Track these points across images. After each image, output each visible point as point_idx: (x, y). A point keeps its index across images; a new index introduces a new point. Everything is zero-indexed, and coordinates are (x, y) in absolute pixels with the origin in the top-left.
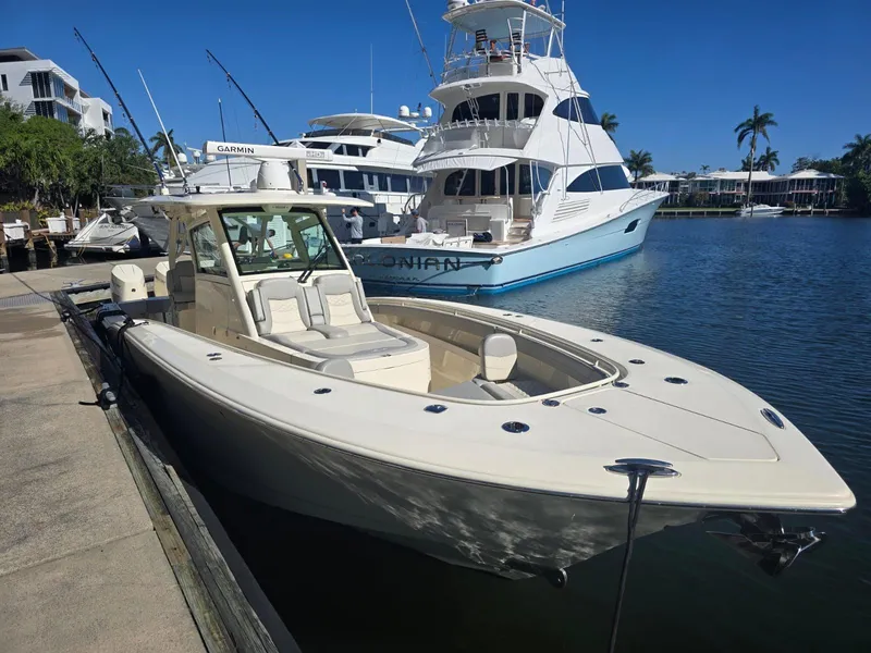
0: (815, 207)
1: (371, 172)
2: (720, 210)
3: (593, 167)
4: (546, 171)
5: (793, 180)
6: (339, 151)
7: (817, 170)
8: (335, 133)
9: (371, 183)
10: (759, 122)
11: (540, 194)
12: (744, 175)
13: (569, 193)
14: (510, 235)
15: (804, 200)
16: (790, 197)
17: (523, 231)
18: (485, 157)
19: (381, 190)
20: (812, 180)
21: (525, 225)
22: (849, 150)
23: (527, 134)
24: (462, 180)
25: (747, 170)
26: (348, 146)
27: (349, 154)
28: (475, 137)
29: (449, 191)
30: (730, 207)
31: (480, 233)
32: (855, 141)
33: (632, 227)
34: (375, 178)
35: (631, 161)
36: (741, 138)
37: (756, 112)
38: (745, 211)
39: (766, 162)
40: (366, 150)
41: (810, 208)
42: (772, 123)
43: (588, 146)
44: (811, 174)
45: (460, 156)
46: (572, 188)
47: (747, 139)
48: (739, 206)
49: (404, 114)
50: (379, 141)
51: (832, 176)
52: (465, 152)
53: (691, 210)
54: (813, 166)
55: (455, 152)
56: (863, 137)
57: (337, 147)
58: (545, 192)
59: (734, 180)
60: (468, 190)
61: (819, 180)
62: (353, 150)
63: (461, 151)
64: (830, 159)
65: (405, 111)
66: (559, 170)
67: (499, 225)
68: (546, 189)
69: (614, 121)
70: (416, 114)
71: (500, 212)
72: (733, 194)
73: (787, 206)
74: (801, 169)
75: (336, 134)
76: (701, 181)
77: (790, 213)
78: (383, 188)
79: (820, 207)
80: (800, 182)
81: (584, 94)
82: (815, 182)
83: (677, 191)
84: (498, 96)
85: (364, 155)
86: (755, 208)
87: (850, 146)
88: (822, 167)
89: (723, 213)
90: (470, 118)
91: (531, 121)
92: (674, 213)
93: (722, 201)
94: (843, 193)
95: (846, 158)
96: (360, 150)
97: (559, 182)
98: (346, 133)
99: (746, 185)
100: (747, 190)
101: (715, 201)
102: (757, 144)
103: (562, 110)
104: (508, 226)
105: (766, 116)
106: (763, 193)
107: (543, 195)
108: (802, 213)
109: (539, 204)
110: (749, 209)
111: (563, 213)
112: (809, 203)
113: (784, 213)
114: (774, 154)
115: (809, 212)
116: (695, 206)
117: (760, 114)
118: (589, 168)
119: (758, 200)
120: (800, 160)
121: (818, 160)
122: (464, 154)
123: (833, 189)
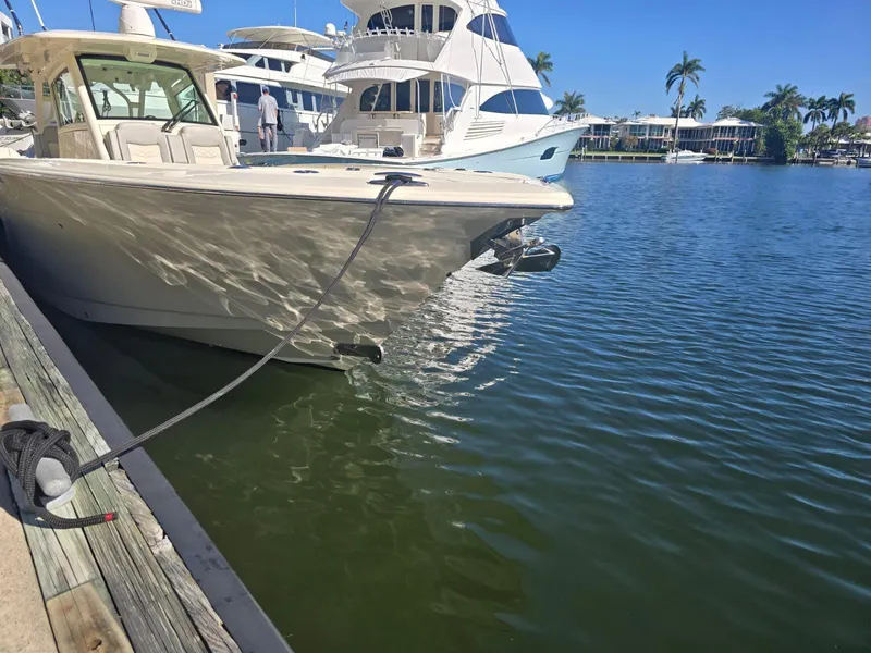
0: (735, 155)
1: (295, 89)
2: (648, 155)
3: (508, 88)
4: (459, 88)
5: (717, 127)
6: (260, 64)
7: (741, 118)
8: (256, 45)
9: (295, 100)
10: (688, 68)
11: (451, 109)
12: (671, 122)
13: (481, 112)
14: (421, 150)
15: (726, 147)
16: (713, 144)
17: (434, 147)
18: (397, 69)
19: (305, 109)
20: (734, 128)
21: (437, 141)
22: (769, 99)
23: (439, 47)
24: (377, 96)
25: (676, 117)
26: (269, 59)
27: (271, 68)
28: (388, 48)
29: (365, 107)
30: (658, 152)
31: (392, 148)
32: (776, 91)
33: (548, 154)
34: (300, 96)
35: (564, 103)
36: (669, 84)
37: (685, 58)
38: (670, 157)
39: (695, 109)
40: (289, 65)
41: (730, 155)
42: (698, 68)
43: (503, 66)
44: (734, 122)
45: (372, 66)
46: (485, 107)
47: (676, 85)
48: (665, 151)
49: (329, 32)
50: (303, 57)
51: (753, 124)
52: (376, 62)
53: (620, 155)
54: (737, 115)
55: (367, 63)
56: (783, 87)
57: (257, 60)
58: (456, 108)
59: (662, 126)
60: (384, 106)
61: (740, 128)
62: (275, 64)
63: (371, 62)
64: (752, 109)
65: (331, 29)
66: (473, 88)
67: (411, 139)
68: (458, 106)
69: (549, 60)
70: (341, 33)
71: (412, 126)
72: (661, 140)
73: (710, 153)
74: (725, 117)
75: (257, 48)
76: (632, 126)
77: (713, 160)
78: (308, 107)
79: (741, 154)
80: (723, 129)
81: (502, 12)
82: (737, 130)
83: (608, 135)
84: (412, 7)
85: (287, 70)
86: (681, 154)
87: (773, 95)
88: (746, 116)
89: (650, 158)
90: (382, 27)
91: (446, 34)
92: (604, 157)
93: (648, 146)
94: (762, 141)
95: (766, 107)
96: (283, 65)
97: (473, 99)
98: (267, 45)
99: (674, 131)
100: (673, 137)
101: (643, 146)
102: (685, 90)
103: (476, 25)
104: (419, 142)
105: (694, 61)
106: (689, 139)
107: (456, 111)
108: (724, 160)
109: (451, 119)
110: (675, 155)
111: (474, 132)
112: (730, 151)
113: (706, 160)
114: (701, 102)
115: (729, 160)
116: (623, 151)
117: (689, 60)
118: (503, 89)
119: (682, 147)
120: (725, 108)
121: (741, 108)
122: (375, 65)
123: (752, 137)
